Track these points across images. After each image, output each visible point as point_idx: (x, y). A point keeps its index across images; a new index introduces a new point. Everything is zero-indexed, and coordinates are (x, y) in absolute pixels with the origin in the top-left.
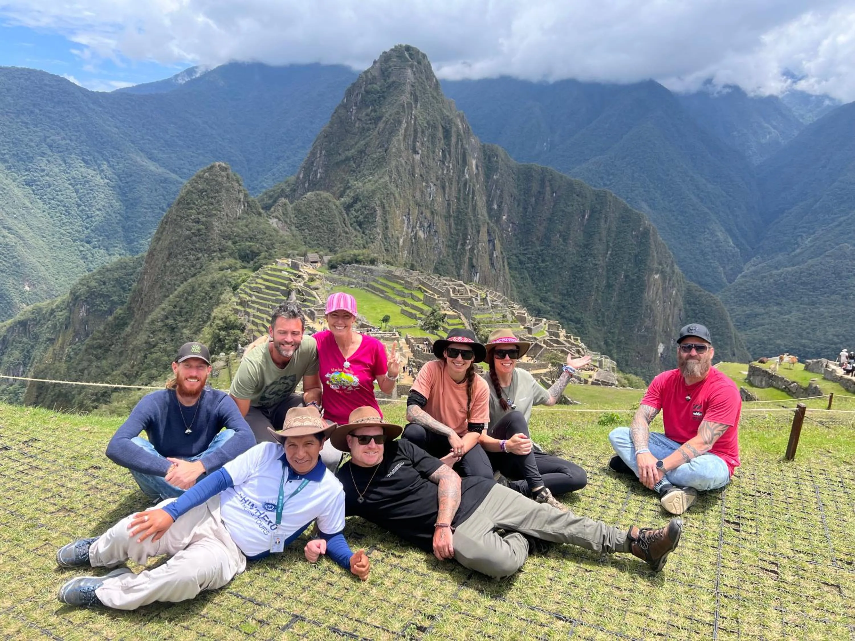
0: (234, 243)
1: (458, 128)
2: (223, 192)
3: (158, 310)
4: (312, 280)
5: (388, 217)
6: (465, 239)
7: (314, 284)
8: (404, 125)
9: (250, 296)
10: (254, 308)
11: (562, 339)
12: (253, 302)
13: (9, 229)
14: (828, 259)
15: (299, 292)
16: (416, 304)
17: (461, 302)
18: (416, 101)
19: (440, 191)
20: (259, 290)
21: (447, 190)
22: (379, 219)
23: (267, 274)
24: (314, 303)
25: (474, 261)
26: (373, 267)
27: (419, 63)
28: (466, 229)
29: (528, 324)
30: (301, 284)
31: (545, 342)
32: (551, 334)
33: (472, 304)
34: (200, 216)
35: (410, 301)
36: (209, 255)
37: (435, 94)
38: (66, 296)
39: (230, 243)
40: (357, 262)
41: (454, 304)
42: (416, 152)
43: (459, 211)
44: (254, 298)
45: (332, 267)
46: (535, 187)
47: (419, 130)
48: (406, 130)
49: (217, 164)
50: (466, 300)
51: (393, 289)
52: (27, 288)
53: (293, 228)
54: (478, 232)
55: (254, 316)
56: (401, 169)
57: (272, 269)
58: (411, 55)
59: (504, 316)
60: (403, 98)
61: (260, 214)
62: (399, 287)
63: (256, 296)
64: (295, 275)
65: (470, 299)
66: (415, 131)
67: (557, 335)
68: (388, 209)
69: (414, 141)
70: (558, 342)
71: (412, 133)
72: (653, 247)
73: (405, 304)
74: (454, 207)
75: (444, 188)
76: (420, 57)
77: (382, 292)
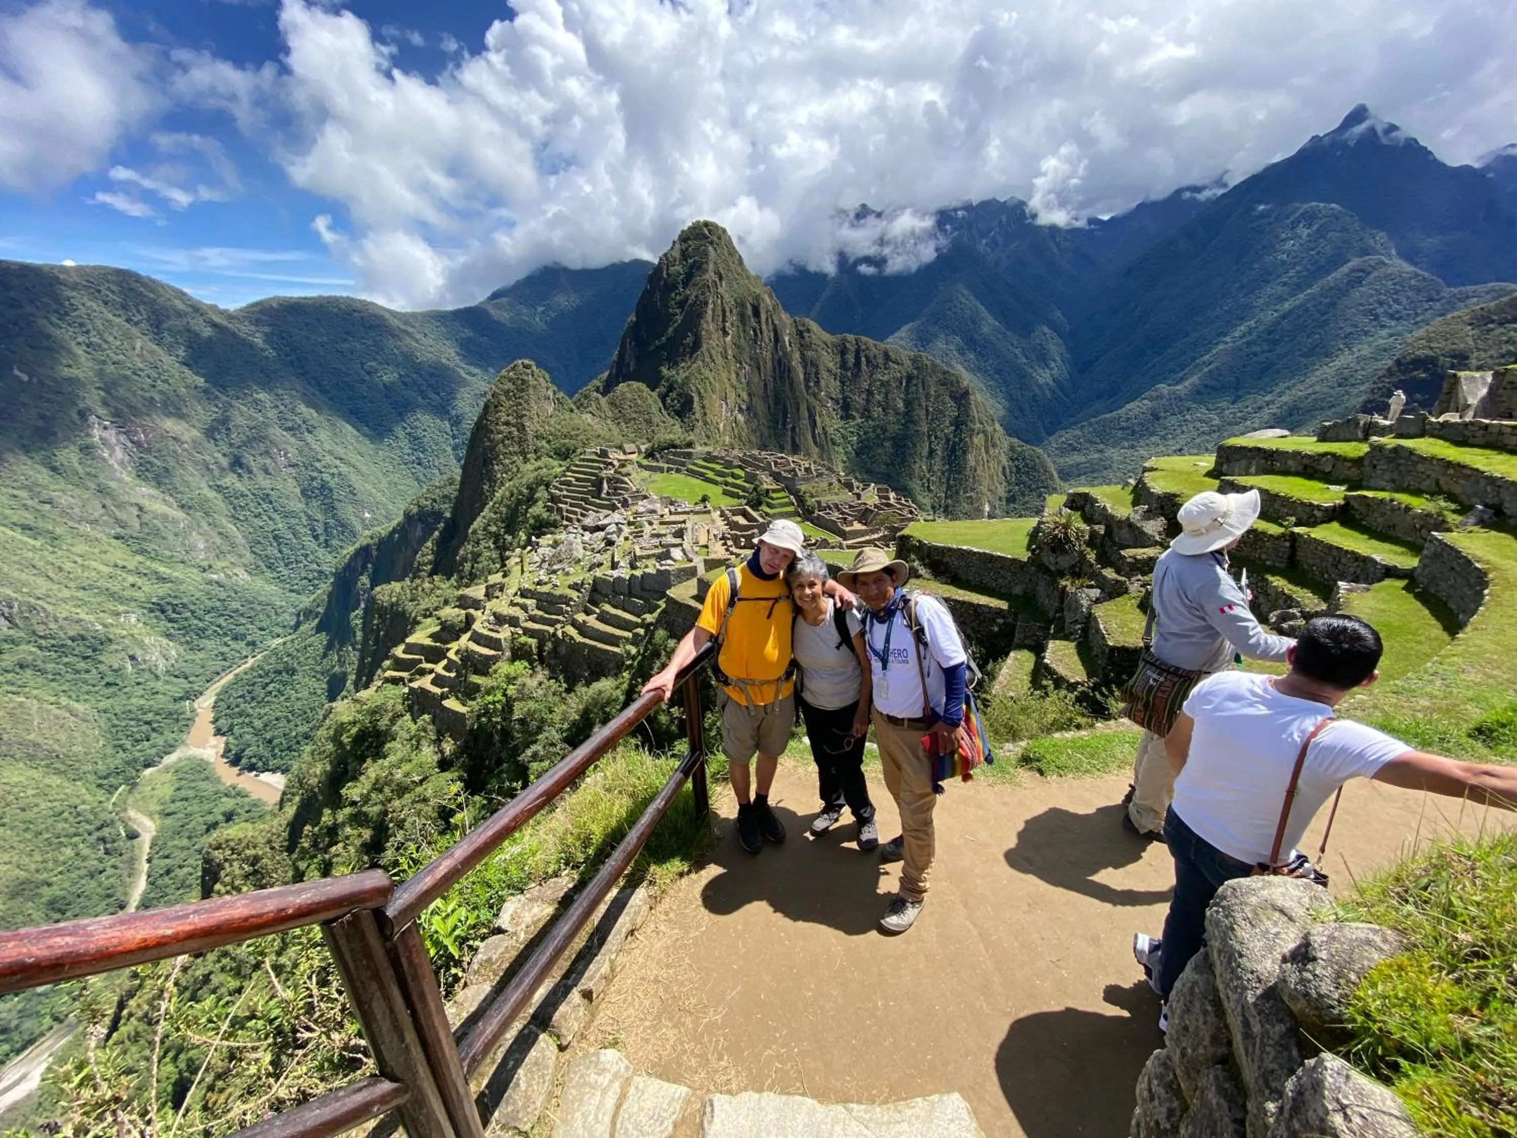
0: (549, 442)
1: (767, 305)
2: (531, 391)
3: (479, 519)
4: (623, 466)
5: (705, 402)
6: (785, 417)
7: (624, 470)
8: (711, 306)
9: (561, 490)
10: (566, 503)
11: (892, 501)
12: (565, 496)
13: (341, 459)
14: (1145, 402)
15: (609, 480)
16: (739, 482)
17: (784, 474)
18: (721, 278)
19: (756, 371)
20: (568, 483)
21: (762, 368)
22: (696, 405)
23: (577, 466)
24: (626, 490)
25: (797, 440)
26: (691, 450)
27: (719, 238)
28: (785, 407)
29: (856, 491)
30: (612, 472)
31: (876, 506)
32: (880, 497)
33: (796, 475)
34: (510, 418)
35: (730, 480)
36: (525, 458)
37: (739, 270)
38: (400, 518)
39: (544, 443)
40: (675, 447)
41: (777, 477)
42: (726, 333)
43: (776, 392)
44: (565, 493)
45: (650, 455)
46: (851, 359)
47: (727, 309)
48: (713, 310)
49: (520, 362)
50: (790, 471)
51: (712, 470)
52: (367, 515)
53: (609, 422)
54: (798, 410)
55: (568, 511)
56: (713, 352)
57: (581, 460)
58: (710, 231)
59: (830, 484)
60: (707, 276)
61: (572, 411)
62: (718, 467)
63: (568, 491)
64: (604, 463)
65: (794, 470)
66: (724, 311)
67: (888, 498)
68: (703, 394)
69: (724, 321)
70: (888, 505)
71: (720, 313)
72: (973, 406)
73: (726, 484)
74: (771, 386)
75: (759, 369)
76: (720, 232)
77: (702, 475)
